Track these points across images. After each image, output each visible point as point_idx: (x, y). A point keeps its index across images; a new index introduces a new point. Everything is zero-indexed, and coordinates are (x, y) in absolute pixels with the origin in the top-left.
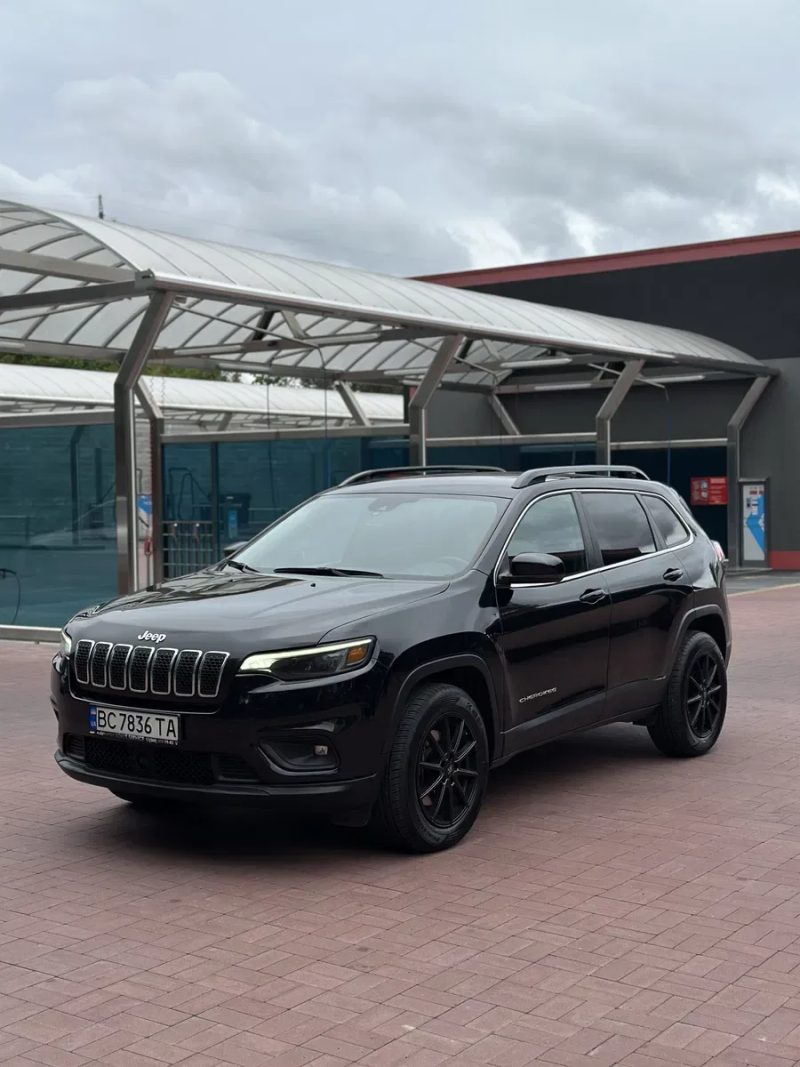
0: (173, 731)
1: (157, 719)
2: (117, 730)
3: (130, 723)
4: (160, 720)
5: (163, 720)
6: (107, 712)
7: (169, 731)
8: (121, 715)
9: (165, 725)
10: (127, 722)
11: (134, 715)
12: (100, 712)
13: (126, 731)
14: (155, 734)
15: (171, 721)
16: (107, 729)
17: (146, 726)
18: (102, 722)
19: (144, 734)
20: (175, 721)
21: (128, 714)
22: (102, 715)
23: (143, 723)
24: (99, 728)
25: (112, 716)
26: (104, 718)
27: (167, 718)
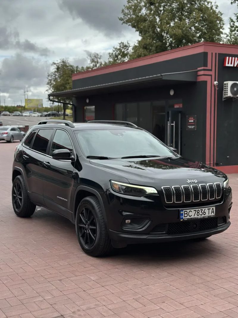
0: (213, 212)
1: (208, 209)
2: (192, 217)
3: (198, 213)
4: (209, 209)
5: (210, 209)
6: (188, 211)
7: (212, 212)
8: (194, 211)
9: (210, 211)
10: (196, 213)
11: (199, 209)
12: (185, 211)
13: (196, 216)
14: (207, 215)
15: (213, 209)
16: (188, 217)
17: (204, 212)
18: (186, 215)
19: (203, 215)
20: (214, 208)
21: (197, 210)
22: (186, 213)
23: (203, 212)
24: (184, 218)
25: (190, 212)
26: (187, 214)
27: (211, 208)
